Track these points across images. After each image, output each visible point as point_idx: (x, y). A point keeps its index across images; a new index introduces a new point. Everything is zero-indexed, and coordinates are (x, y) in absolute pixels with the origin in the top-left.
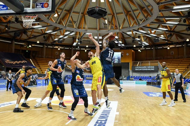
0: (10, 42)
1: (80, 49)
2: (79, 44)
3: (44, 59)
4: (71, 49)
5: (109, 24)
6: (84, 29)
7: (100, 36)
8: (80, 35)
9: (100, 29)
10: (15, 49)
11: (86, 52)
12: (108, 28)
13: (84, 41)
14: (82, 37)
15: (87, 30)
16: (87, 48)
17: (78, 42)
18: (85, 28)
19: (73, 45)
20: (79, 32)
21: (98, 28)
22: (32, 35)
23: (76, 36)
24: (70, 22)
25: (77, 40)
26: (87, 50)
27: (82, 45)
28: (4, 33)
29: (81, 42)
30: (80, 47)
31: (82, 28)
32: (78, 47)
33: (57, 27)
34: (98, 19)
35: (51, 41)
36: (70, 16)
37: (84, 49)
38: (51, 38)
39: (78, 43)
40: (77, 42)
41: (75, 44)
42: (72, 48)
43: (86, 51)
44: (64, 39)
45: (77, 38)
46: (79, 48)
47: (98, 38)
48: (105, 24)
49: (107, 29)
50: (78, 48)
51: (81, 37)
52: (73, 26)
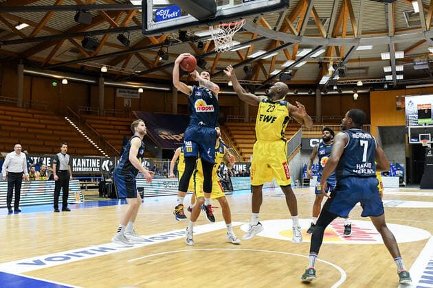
0: (168, 89)
1: (340, 91)
2: (337, 78)
3: (244, 124)
4: (315, 95)
5: (425, 13)
6: (350, 38)
7: (397, 50)
8: (338, 54)
9: (397, 30)
10: (178, 105)
11: (356, 98)
12: (423, 25)
13: (349, 69)
14: (345, 60)
15: (358, 39)
16: (360, 88)
17: (334, 73)
18: (353, 34)
19: (321, 83)
20: (337, 48)
21: (391, 29)
22: (216, 69)
23: (328, 59)
24: (311, 22)
25: (331, 69)
26: (358, 94)
27: (345, 82)
28: (155, 69)
29: (341, 73)
30: (341, 87)
31: (344, 34)
32: (335, 88)
33: (276, 41)
34: (390, 5)
35: (261, 77)
36: (311, 7)
37: (352, 92)
38: (261, 71)
39: (332, 77)
40: (330, 73)
41: (324, 80)
42: (318, 90)
43: (356, 96)
44: (295, 71)
45: (331, 63)
46: (336, 90)
47: (392, 55)
48: (411, 14)
49: (421, 27)
50: (333, 90)
51: (343, 59)
52: (318, 33)
